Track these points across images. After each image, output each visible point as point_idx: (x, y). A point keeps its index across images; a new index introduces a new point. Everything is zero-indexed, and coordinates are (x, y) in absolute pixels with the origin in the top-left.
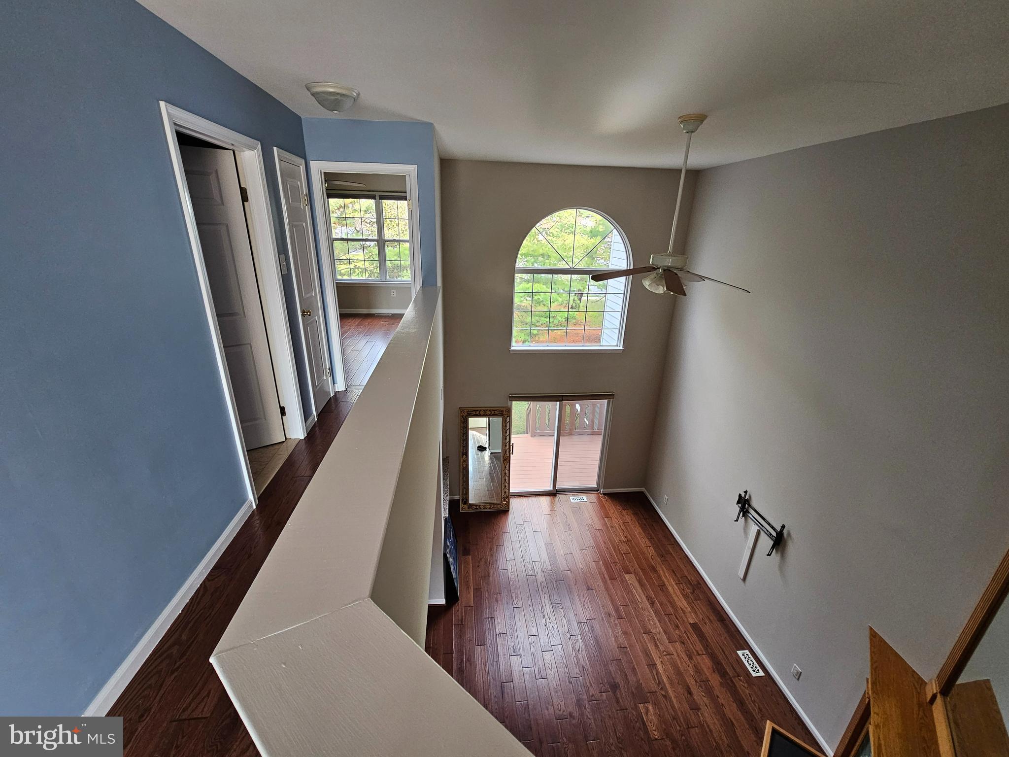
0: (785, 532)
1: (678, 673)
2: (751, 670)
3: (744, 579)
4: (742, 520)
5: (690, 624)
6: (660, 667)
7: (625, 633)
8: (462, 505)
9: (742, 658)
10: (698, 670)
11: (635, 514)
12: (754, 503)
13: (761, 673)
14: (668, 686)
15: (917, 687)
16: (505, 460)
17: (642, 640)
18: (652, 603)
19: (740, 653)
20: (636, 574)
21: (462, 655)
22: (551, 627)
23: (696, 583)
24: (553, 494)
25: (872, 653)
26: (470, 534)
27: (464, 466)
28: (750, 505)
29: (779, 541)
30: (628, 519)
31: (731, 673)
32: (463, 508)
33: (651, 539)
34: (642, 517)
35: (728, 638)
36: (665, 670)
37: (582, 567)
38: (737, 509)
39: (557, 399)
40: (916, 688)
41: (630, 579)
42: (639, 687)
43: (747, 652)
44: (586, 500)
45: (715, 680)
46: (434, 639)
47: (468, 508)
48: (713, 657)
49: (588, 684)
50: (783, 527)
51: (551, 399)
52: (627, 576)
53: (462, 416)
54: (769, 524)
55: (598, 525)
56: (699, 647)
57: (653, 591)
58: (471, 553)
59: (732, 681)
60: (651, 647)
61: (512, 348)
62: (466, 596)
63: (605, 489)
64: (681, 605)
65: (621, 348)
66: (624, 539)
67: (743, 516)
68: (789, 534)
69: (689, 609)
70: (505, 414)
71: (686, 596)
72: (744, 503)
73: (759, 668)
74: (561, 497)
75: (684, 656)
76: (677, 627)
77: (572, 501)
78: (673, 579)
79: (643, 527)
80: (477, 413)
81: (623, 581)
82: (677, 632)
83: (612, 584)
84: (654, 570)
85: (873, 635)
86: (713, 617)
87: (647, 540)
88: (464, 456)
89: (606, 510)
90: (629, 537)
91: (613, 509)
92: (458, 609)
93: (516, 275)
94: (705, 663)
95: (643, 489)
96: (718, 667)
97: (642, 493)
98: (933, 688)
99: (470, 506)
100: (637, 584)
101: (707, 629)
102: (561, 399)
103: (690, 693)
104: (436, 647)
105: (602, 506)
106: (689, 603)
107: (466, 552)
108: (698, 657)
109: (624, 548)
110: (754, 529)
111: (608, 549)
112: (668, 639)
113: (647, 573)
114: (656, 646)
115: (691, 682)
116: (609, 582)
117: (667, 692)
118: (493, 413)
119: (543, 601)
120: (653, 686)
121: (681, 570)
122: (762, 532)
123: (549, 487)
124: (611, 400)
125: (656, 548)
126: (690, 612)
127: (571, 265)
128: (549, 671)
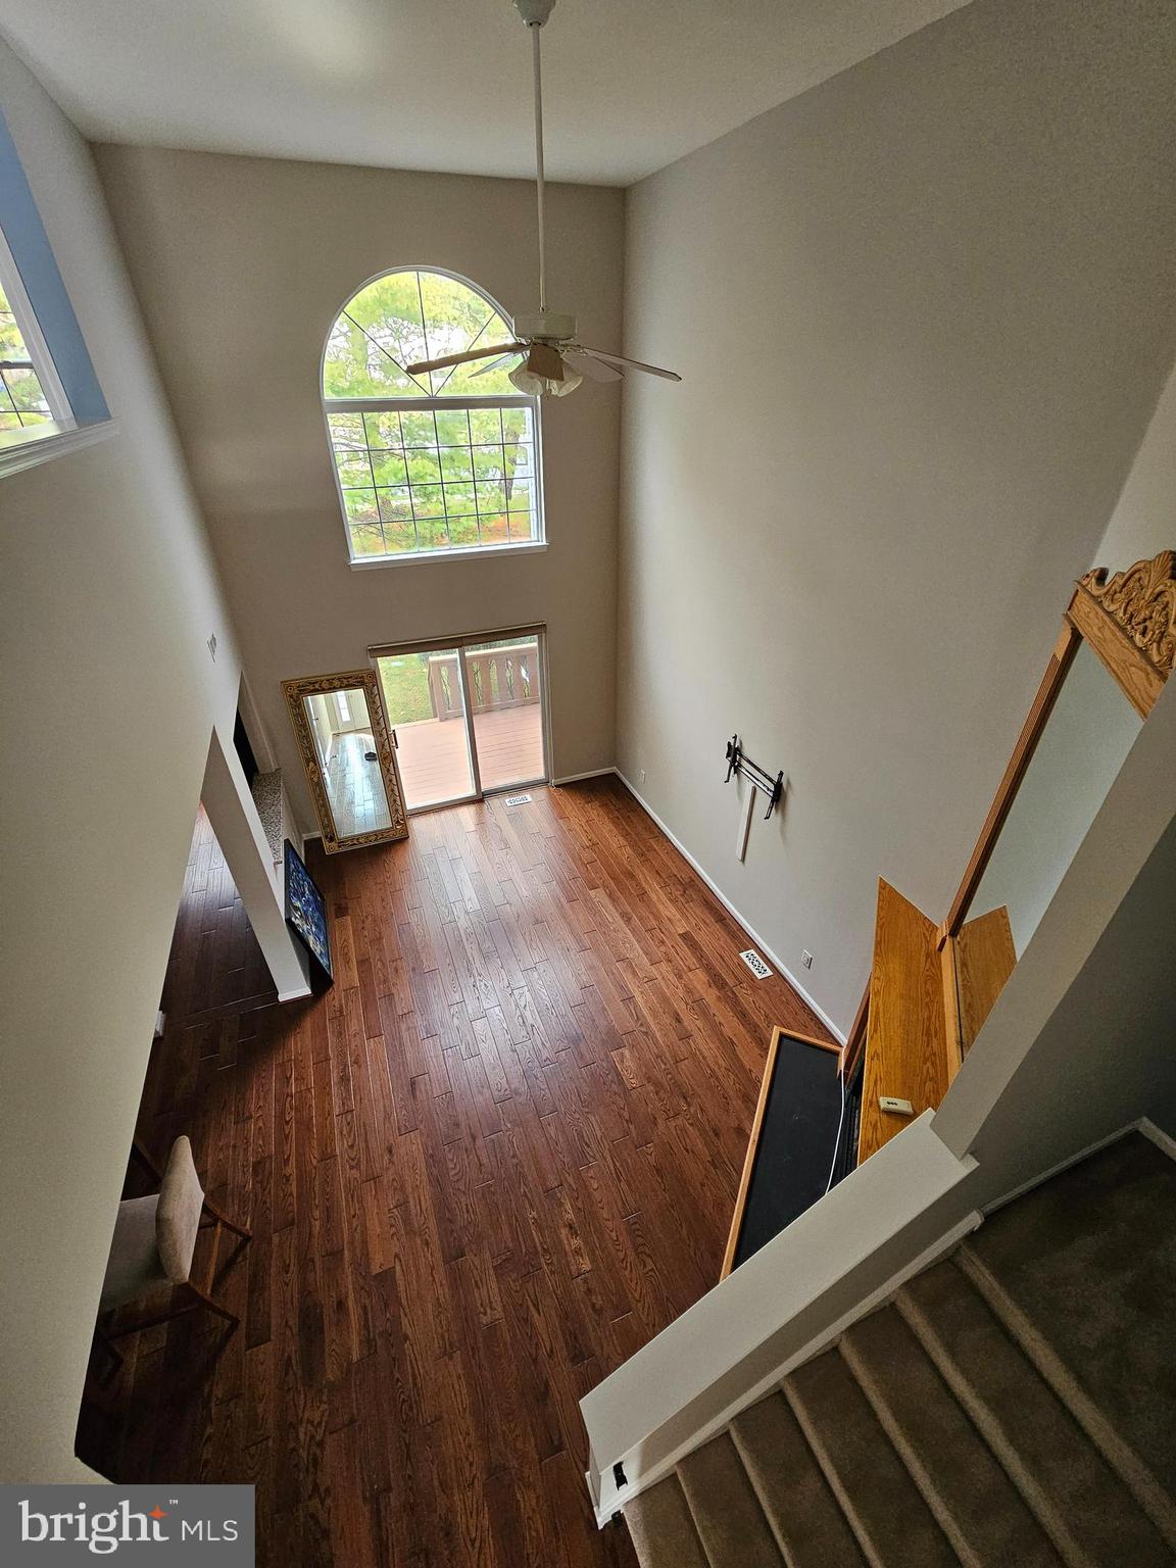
0: (784, 780)
1: (665, 1000)
2: (756, 972)
3: (743, 859)
4: (734, 778)
5: (679, 935)
6: (639, 999)
7: (591, 968)
8: (326, 844)
9: (746, 960)
10: (689, 991)
11: (604, 805)
12: (746, 752)
13: (769, 973)
14: (649, 1019)
15: (927, 935)
16: (385, 758)
17: (614, 971)
18: (628, 920)
19: (743, 955)
20: (605, 887)
21: (345, 1057)
22: (483, 986)
23: (687, 880)
24: (479, 799)
25: (880, 908)
26: (347, 885)
27: (315, 779)
28: (741, 755)
29: (778, 795)
30: (593, 814)
31: (731, 982)
32: (330, 848)
33: (626, 835)
34: (612, 807)
35: (728, 940)
36: (646, 1001)
37: (526, 893)
38: (727, 763)
39: (454, 644)
40: (926, 938)
41: (598, 896)
42: (611, 1031)
43: (752, 951)
44: (530, 799)
45: (710, 996)
46: (296, 1049)
47: (339, 847)
48: (708, 968)
49: (540, 1046)
50: (781, 774)
51: (443, 645)
52: (592, 893)
53: (291, 696)
54: (765, 776)
55: (550, 832)
56: (692, 961)
57: (629, 904)
58: (350, 911)
59: (733, 992)
60: (628, 977)
61: (353, 562)
62: (345, 977)
63: (559, 778)
64: (668, 914)
65: (544, 543)
66: (588, 844)
67: (735, 773)
68: (789, 783)
69: (679, 916)
70: (368, 682)
71: (674, 901)
72: (734, 753)
73: (766, 967)
74: (493, 803)
75: (671, 977)
76: (663, 942)
77: (509, 804)
78: (657, 882)
79: (616, 824)
80: (317, 686)
81: (587, 900)
82: (663, 949)
83: (572, 908)
84: (631, 875)
85: (883, 886)
86: (710, 919)
87: (621, 838)
88: (311, 764)
89: (561, 808)
90: (595, 840)
91: (571, 804)
92: (334, 998)
93: (328, 415)
94: (699, 978)
95: (614, 769)
96: (717, 981)
97: (614, 775)
98: (943, 931)
99: (341, 843)
100: (607, 901)
101: (701, 938)
102: (459, 643)
103: (679, 1020)
104: (300, 1058)
105: (555, 804)
106: (678, 909)
107: (341, 911)
108: (689, 974)
109: (587, 855)
110: (748, 786)
111: (564, 861)
112: (650, 961)
113: (622, 884)
114: (634, 973)
115: (680, 1007)
116: (567, 906)
117: (649, 1027)
118: (345, 682)
119: (469, 955)
120: (631, 1024)
121: (669, 867)
122: (758, 788)
123: (470, 791)
124: (544, 635)
125: (633, 845)
126: (679, 920)
127: (430, 393)
128: (482, 1045)
